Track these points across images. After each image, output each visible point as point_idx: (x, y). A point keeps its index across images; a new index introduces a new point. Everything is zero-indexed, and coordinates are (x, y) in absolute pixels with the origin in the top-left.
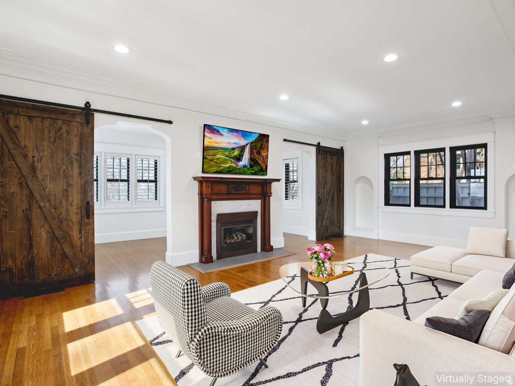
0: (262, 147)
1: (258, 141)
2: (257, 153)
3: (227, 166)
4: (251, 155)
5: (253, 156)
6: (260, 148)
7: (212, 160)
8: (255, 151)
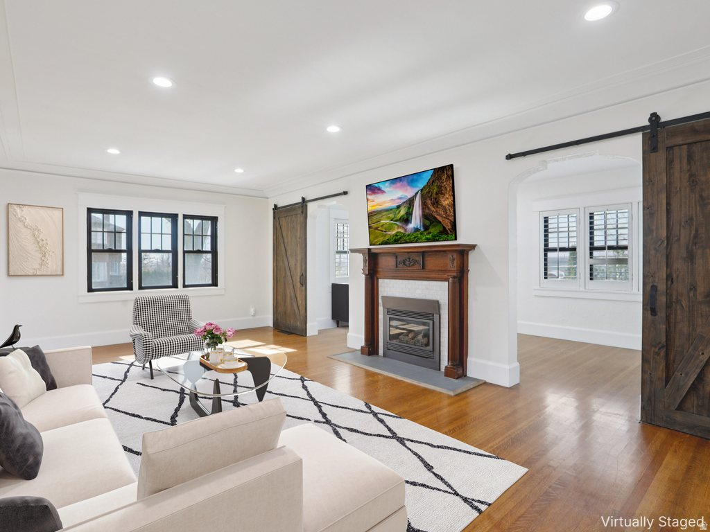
0: (440, 192)
1: (433, 182)
2: (433, 204)
3: (394, 233)
4: (423, 209)
5: (427, 211)
6: (437, 194)
7: (376, 229)
8: (429, 202)
